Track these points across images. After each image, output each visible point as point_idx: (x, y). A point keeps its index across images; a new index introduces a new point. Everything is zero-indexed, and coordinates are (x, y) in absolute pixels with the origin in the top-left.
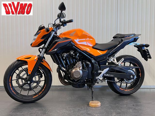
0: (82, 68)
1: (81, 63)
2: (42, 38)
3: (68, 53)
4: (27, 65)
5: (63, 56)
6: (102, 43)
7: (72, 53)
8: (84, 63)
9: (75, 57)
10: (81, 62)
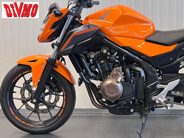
0: (124, 78)
1: (121, 70)
2: (53, 27)
3: (99, 52)
4: (31, 72)
5: (88, 57)
6: (168, 30)
7: (105, 51)
8: (128, 70)
9: (110, 58)
10: (121, 67)
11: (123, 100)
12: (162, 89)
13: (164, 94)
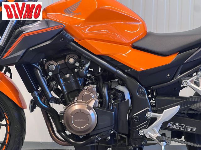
1: (95, 89)
3: (62, 62)
5: (46, 68)
6: (167, 32)
7: (71, 61)
8: (105, 90)
9: (79, 71)
10: (95, 86)
11: (96, 134)
12: (154, 119)
13: (157, 126)
